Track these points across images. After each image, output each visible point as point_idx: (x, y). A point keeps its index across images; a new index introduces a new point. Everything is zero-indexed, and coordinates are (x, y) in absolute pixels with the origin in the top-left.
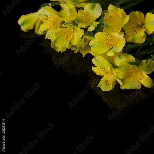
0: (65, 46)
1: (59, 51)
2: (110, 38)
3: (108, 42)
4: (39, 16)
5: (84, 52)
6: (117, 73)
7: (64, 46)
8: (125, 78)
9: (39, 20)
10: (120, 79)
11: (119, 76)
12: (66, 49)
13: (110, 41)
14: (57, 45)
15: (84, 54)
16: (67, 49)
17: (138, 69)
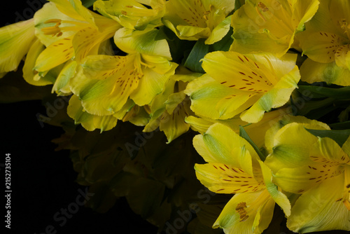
0: (114, 109)
1: (93, 129)
2: (251, 71)
3: (243, 84)
4: (37, 31)
5: (170, 130)
6: (274, 171)
7: (110, 111)
8: (301, 191)
9: (37, 42)
10: (284, 192)
11: (280, 182)
12: (115, 124)
13: (250, 80)
14: (87, 107)
15: (171, 135)
16: (119, 122)
17: (343, 154)
